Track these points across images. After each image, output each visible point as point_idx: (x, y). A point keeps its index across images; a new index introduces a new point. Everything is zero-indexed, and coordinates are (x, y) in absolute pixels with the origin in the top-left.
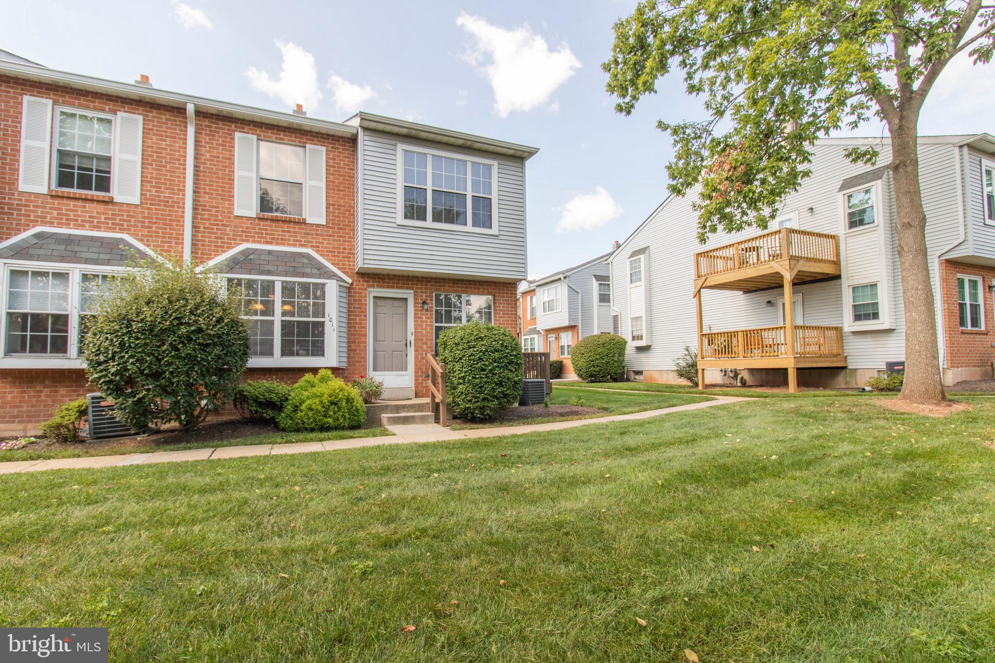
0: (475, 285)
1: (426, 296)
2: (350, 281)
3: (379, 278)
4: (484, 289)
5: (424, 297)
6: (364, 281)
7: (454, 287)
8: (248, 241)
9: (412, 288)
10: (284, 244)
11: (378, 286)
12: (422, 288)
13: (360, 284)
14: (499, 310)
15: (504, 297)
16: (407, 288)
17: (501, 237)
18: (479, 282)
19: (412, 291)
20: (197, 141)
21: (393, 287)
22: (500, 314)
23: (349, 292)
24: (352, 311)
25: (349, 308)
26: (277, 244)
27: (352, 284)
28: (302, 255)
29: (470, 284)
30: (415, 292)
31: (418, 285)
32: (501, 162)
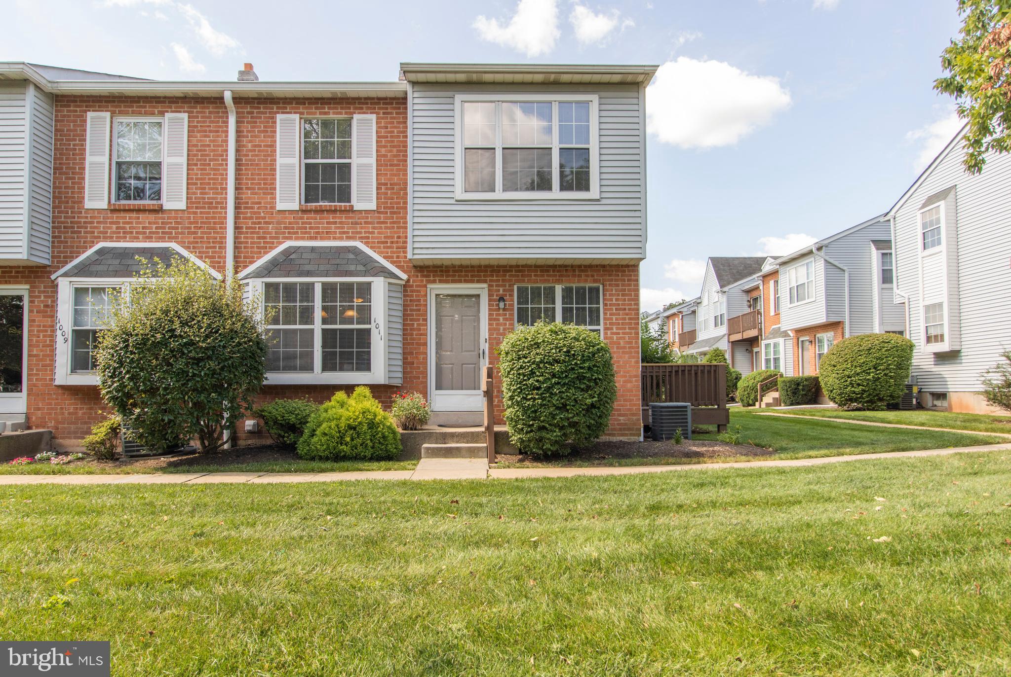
0: (574, 271)
1: (504, 290)
2: (404, 276)
3: (442, 271)
4: (587, 276)
5: (501, 292)
6: (423, 276)
7: (543, 276)
8: (290, 238)
9: (485, 282)
10: (329, 239)
11: (441, 282)
12: (498, 281)
13: (419, 279)
14: (611, 305)
15: (617, 285)
16: (478, 282)
17: (604, 201)
18: (580, 266)
19: (485, 285)
20: (238, 132)
21: (460, 281)
22: (612, 309)
23: (405, 291)
24: (408, 315)
25: (405, 310)
26: (322, 239)
27: (408, 281)
28: (348, 249)
29: (566, 270)
30: (490, 286)
31: (492, 276)
32: (603, 94)
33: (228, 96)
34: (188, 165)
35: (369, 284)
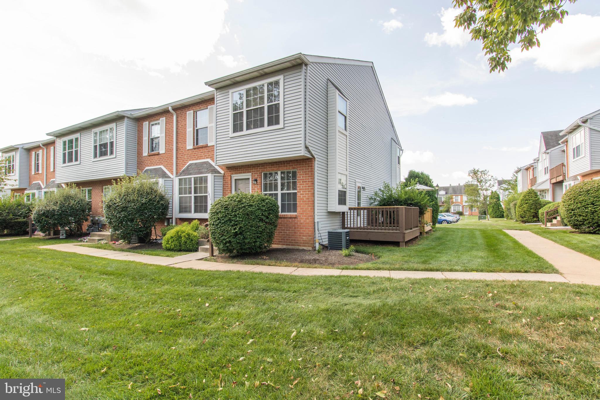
0: (284, 164)
2: (222, 172)
3: (235, 169)
4: (290, 166)
5: (256, 176)
6: (229, 172)
7: (272, 167)
8: (190, 160)
9: (250, 172)
10: (201, 159)
11: (235, 173)
12: (255, 171)
13: (228, 173)
14: (300, 180)
15: (303, 169)
16: (248, 172)
17: (286, 128)
18: (287, 161)
19: (251, 174)
20: (177, 121)
21: (241, 173)
22: (300, 182)
23: (224, 178)
24: (225, 189)
25: (223, 187)
26: (199, 159)
27: (224, 174)
28: (205, 163)
29: (281, 164)
30: (252, 174)
31: (253, 169)
33: (170, 109)
34: (166, 136)
35: (207, 176)
